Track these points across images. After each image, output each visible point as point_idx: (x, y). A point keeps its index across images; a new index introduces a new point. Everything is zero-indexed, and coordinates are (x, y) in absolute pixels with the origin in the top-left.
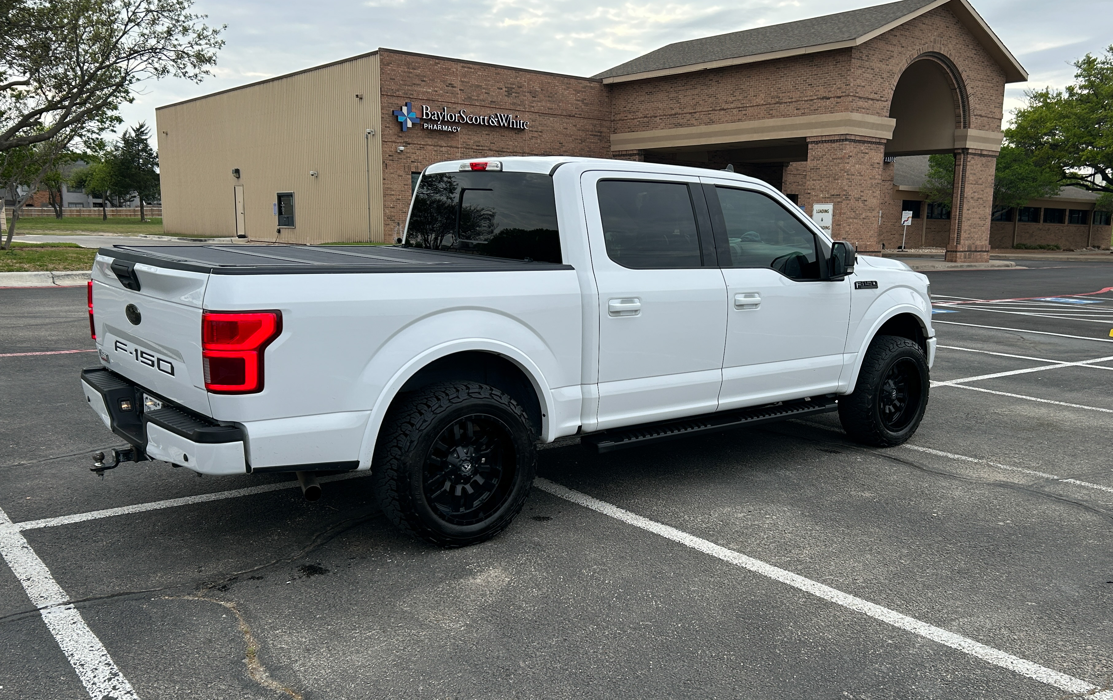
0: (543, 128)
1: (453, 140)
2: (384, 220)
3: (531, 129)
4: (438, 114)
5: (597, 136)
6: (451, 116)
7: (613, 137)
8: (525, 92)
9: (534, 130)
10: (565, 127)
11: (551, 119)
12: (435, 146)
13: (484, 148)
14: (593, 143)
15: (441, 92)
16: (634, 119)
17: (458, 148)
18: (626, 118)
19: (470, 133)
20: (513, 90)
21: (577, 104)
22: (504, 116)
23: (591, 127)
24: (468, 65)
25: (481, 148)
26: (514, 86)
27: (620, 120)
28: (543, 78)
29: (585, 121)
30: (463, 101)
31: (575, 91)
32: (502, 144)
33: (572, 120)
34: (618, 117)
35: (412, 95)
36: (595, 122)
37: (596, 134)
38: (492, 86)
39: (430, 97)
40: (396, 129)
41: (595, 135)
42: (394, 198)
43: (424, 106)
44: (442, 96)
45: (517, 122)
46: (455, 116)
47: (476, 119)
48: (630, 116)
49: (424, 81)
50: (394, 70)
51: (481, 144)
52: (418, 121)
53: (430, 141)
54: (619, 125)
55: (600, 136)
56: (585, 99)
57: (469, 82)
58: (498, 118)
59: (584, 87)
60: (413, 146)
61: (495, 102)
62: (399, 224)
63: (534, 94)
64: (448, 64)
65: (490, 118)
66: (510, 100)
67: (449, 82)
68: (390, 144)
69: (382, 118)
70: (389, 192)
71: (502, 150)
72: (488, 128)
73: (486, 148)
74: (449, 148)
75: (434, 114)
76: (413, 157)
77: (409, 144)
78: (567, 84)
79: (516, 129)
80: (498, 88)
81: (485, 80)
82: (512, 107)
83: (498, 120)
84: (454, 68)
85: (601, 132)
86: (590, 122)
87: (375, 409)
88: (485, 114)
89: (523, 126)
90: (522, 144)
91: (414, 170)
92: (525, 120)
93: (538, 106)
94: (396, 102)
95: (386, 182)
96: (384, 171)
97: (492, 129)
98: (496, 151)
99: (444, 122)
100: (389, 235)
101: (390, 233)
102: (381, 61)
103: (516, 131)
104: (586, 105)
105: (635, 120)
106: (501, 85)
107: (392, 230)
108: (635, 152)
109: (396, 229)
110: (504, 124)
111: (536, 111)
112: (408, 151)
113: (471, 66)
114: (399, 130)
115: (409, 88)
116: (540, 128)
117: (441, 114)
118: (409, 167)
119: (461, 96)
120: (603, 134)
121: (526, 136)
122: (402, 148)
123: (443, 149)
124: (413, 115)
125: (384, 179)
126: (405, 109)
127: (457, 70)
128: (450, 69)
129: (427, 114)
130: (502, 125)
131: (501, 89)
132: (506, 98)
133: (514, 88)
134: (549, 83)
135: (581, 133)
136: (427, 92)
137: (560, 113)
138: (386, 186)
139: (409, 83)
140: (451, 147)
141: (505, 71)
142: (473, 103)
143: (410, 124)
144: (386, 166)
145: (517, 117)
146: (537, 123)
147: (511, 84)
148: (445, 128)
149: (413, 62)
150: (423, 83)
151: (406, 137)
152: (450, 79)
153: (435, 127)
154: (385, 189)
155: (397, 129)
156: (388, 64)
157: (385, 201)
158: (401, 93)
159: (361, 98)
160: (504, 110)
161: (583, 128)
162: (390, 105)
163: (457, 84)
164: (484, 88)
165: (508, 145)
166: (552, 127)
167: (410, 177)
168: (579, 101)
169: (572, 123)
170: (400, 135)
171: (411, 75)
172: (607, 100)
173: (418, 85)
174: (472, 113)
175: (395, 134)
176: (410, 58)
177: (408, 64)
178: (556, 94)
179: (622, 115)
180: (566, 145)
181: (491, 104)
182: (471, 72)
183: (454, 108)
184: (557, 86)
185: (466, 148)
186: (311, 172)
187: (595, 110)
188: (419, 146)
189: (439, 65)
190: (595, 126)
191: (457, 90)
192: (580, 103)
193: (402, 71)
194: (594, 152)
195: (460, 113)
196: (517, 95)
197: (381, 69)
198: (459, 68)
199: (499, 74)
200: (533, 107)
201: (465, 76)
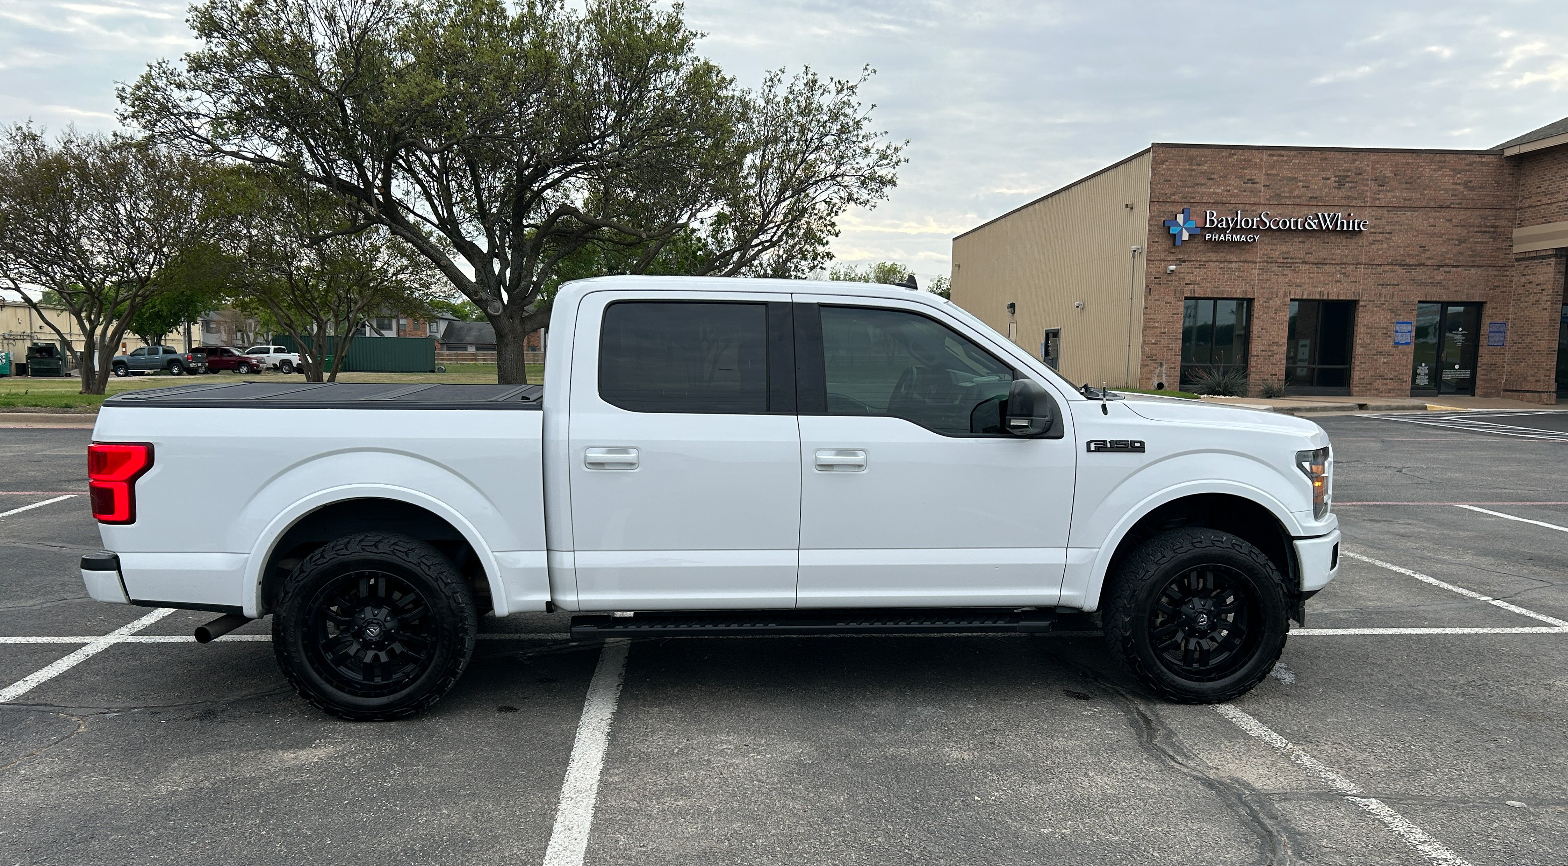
0: (1393, 228)
1: (1248, 252)
2: (1142, 360)
3: (1372, 230)
4: (1227, 220)
5: (1489, 232)
6: (1247, 222)
7: (1517, 233)
8: (1367, 180)
9: (1378, 231)
10: (1432, 223)
11: (1409, 214)
12: (1221, 262)
13: (1294, 261)
14: (1482, 243)
15: (1236, 191)
16: (1551, 204)
17: (1256, 263)
18: (1539, 203)
19: (1275, 241)
20: (1348, 179)
21: (1455, 190)
22: (1329, 215)
23: (1478, 221)
24: (1279, 152)
25: (1289, 261)
26: (1350, 174)
27: (1530, 207)
28: (1398, 158)
29: (1469, 212)
30: (1267, 200)
31: (1454, 171)
32: (1323, 254)
33: (1445, 213)
34: (1527, 203)
35: (1193, 198)
36: (1486, 212)
37: (1487, 229)
38: (1314, 176)
39: (1219, 199)
40: (1167, 243)
41: (1485, 232)
42: (1158, 331)
43: (1208, 212)
44: (1236, 196)
45: (1348, 223)
46: (1253, 221)
47: (1284, 222)
48: (1545, 200)
49: (1211, 179)
50: (1170, 169)
51: (1292, 255)
52: (1198, 231)
53: (1213, 256)
54: (1527, 215)
55: (1494, 232)
56: (1471, 182)
57: (1278, 175)
58: (1318, 218)
59: (1471, 164)
60: (1189, 264)
61: (1316, 198)
62: (1161, 365)
63: (1381, 182)
64: (1247, 154)
65: (1306, 220)
66: (1342, 193)
67: (1249, 177)
68: (1158, 262)
69: (1149, 231)
70: (1151, 324)
71: (1323, 261)
72: (1303, 234)
73: (1297, 261)
74: (1241, 264)
75: (1222, 220)
76: (1189, 278)
77: (1184, 261)
78: (1440, 162)
79: (1348, 231)
80: (1324, 179)
81: (1304, 170)
82: (1344, 202)
83: (1319, 221)
84: (1257, 157)
85: (1497, 227)
86: (1478, 213)
87: (253, 552)
88: (1300, 214)
89: (1359, 227)
90: (1356, 252)
91: (1189, 295)
92: (1363, 219)
93: (1386, 198)
94: (1171, 209)
95: (1148, 311)
96: (1146, 297)
97: (1310, 235)
98: (1313, 264)
99: (1235, 230)
100: (1147, 379)
101: (1149, 376)
102: (1154, 158)
103: (1348, 235)
104: (1473, 189)
105: (1554, 205)
106: (1329, 174)
107: (1151, 372)
108: (1550, 253)
109: (1157, 371)
110: (1328, 226)
111: (1383, 204)
112: (1182, 270)
113: (1283, 152)
114: (1171, 245)
115: (1190, 189)
116: (1388, 228)
117: (1233, 220)
118: (1182, 292)
119: (1264, 195)
120: (1499, 230)
121: (1364, 241)
122: (1173, 267)
123: (1234, 265)
124: (1192, 224)
125: (1146, 308)
126: (1180, 218)
127: (1261, 160)
128: (1251, 160)
129: (1212, 222)
130: (1324, 227)
131: (1329, 179)
132: (1336, 191)
133: (1349, 176)
134: (1408, 164)
135: (1459, 230)
136: (1215, 193)
137: (1423, 204)
138: (1148, 316)
139: (1189, 184)
140: (1245, 262)
141: (1337, 154)
142: (1283, 201)
143: (1186, 236)
144: (1149, 290)
145: (1349, 215)
146: (1384, 221)
147: (1344, 171)
148: (1236, 238)
149: (1198, 156)
150: (1210, 182)
151: (1180, 253)
152: (1248, 173)
153: (1222, 237)
154: (1147, 321)
155: (1169, 243)
156: (1163, 163)
157: (1144, 336)
158: (1177, 198)
159: (1132, 208)
160: (1330, 208)
161: (1463, 223)
162: (1162, 214)
163: (1260, 177)
164: (1300, 181)
165: (1333, 254)
166: (1408, 225)
167: (1182, 303)
168: (1459, 184)
169: (1443, 218)
170: (1173, 250)
171: (1193, 173)
172: (1510, 179)
173: (1203, 185)
174: (1280, 215)
175: (1165, 251)
176: (1194, 152)
177: (1191, 159)
178: (1418, 178)
179: (1534, 199)
180: (1432, 249)
181: (1309, 201)
182: (1282, 161)
183: (1253, 211)
184: (1422, 167)
185: (1268, 262)
186: (1076, 304)
187: (1488, 196)
188: (1198, 263)
189: (1235, 157)
190: (1486, 218)
191: (1260, 187)
192: (1461, 188)
193: (1181, 169)
194: (1481, 256)
195: (1260, 216)
196: (1353, 185)
197: (1153, 169)
198: (1265, 157)
199: (1326, 159)
200: (1379, 199)
201: (1273, 167)
